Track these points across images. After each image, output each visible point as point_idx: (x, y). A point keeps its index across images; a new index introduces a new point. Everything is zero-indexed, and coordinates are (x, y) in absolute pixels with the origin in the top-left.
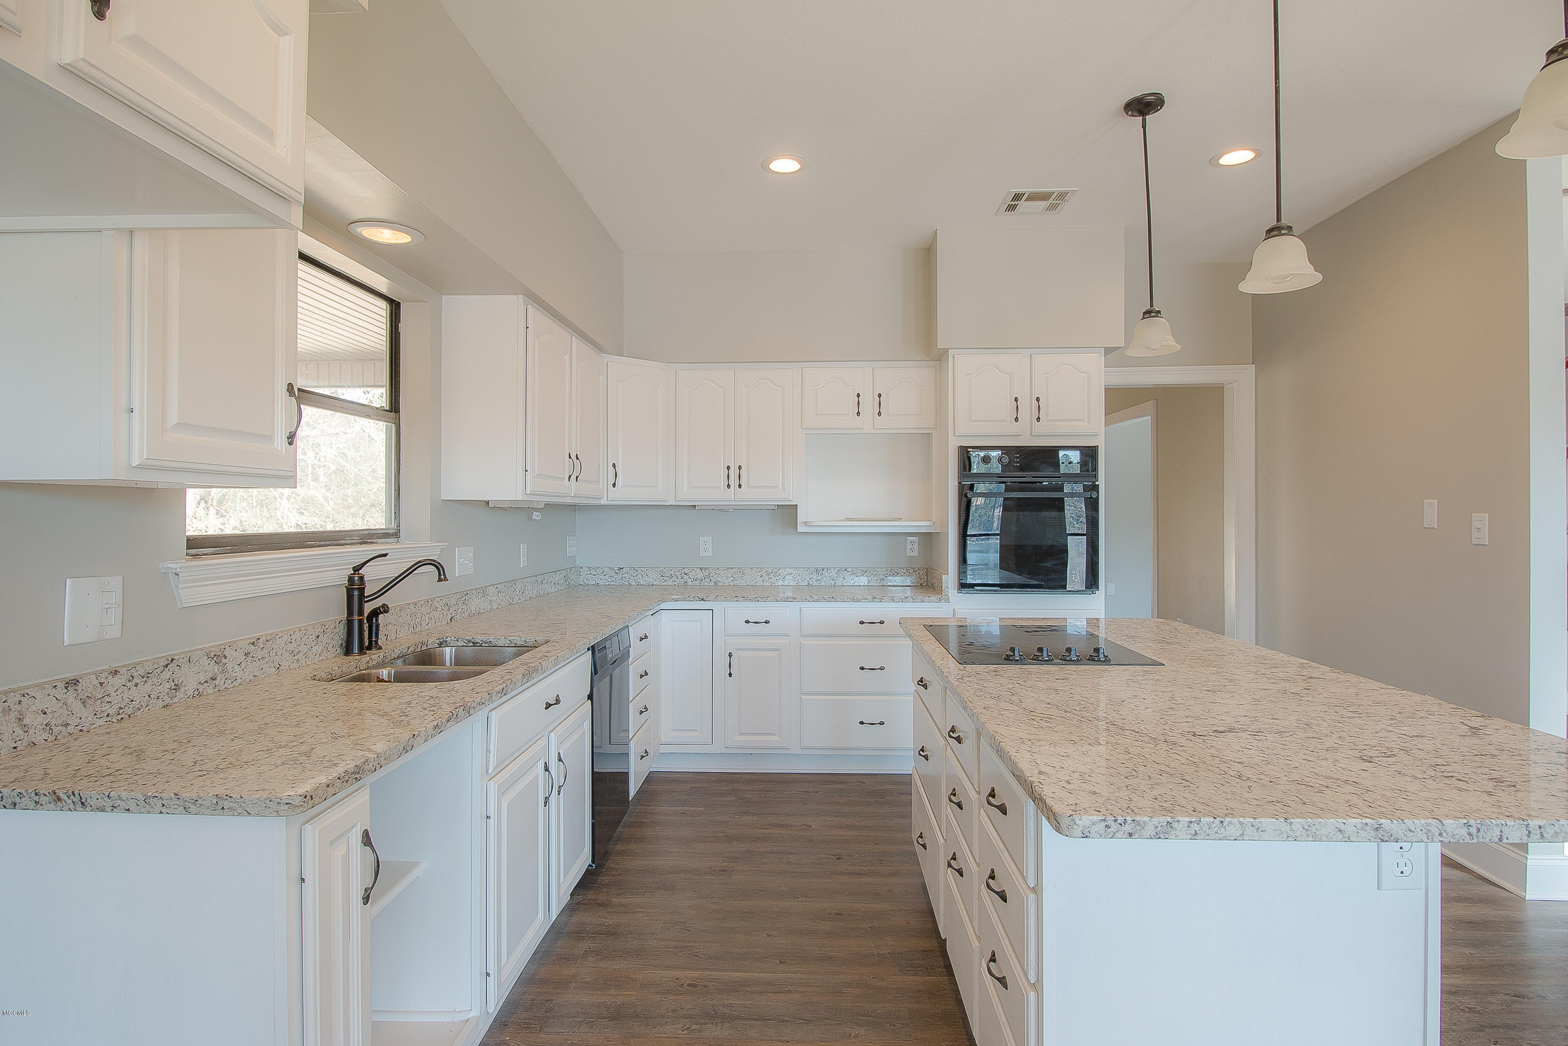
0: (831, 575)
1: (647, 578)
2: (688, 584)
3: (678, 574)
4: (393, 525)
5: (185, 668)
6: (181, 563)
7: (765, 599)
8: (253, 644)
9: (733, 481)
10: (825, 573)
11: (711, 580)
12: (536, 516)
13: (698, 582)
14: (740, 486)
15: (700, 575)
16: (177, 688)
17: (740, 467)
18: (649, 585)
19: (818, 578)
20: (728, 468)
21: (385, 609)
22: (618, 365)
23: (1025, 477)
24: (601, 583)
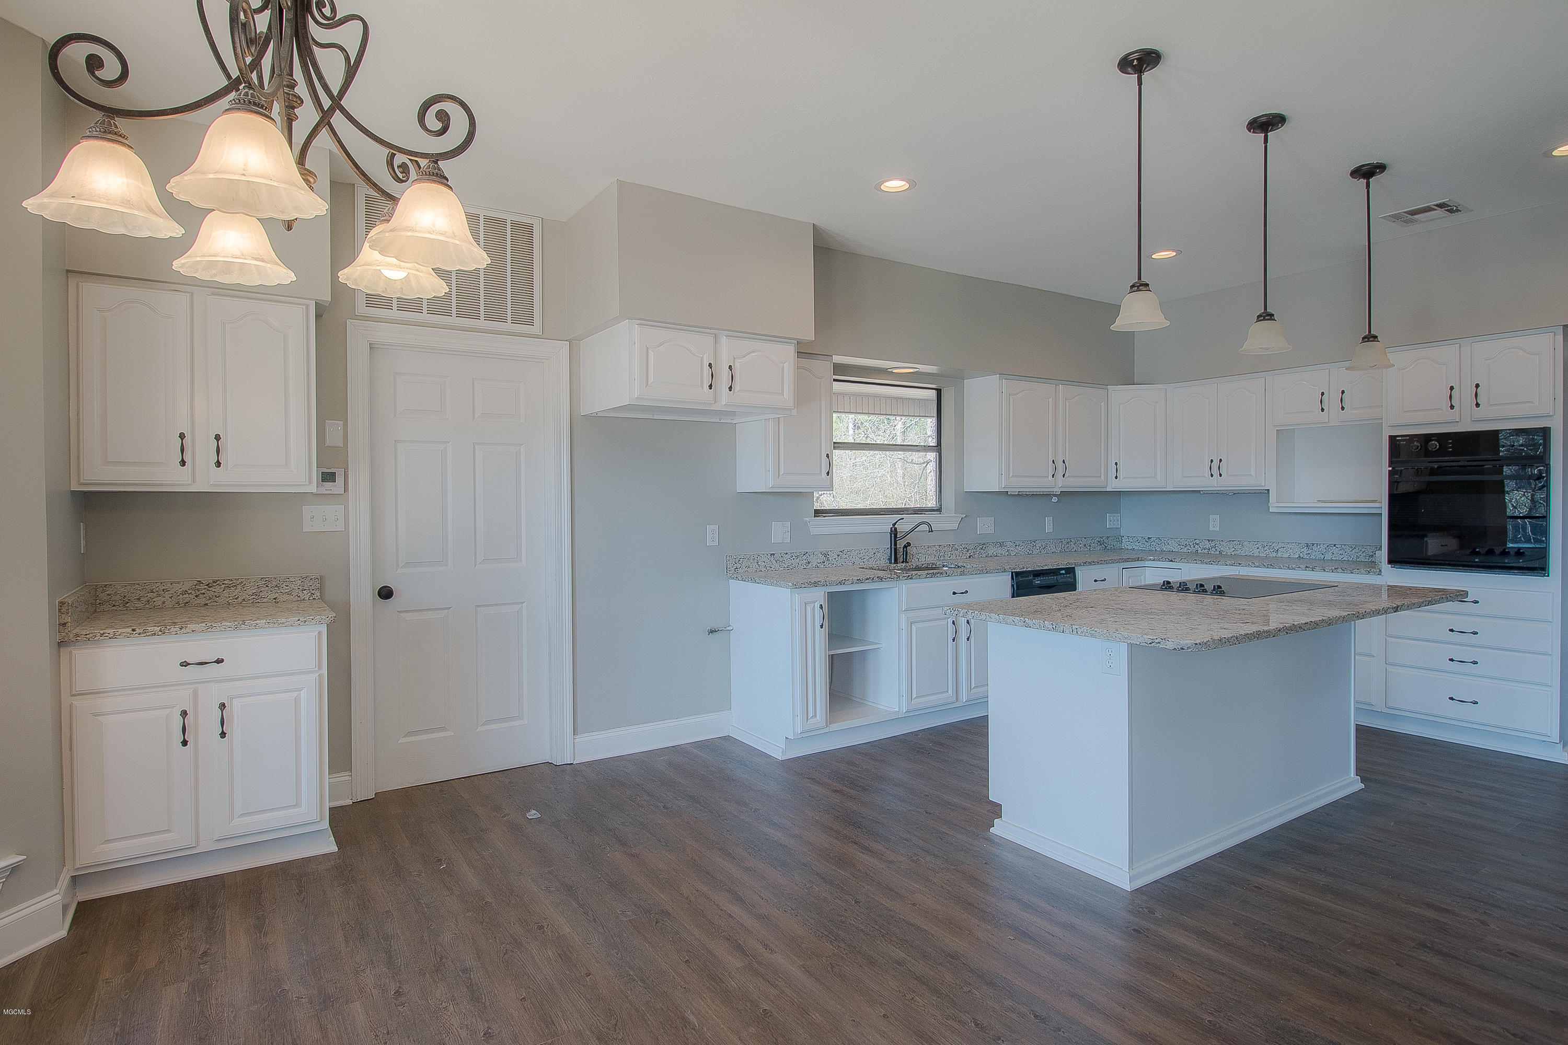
0: (1320, 550)
1: (1168, 546)
2: (1199, 552)
3: (1191, 544)
4: (938, 505)
5: (812, 556)
6: (810, 519)
7: (1217, 563)
8: (841, 552)
9: (1215, 472)
10: (1315, 548)
11: (1216, 550)
12: (1055, 499)
13: (1206, 550)
14: (1221, 475)
15: (1208, 545)
16: (809, 563)
17: (1221, 460)
18: (1170, 551)
19: (1308, 552)
20: (1212, 461)
21: (909, 544)
22: (1119, 394)
23: (1459, 461)
24: (1136, 548)
